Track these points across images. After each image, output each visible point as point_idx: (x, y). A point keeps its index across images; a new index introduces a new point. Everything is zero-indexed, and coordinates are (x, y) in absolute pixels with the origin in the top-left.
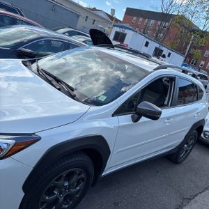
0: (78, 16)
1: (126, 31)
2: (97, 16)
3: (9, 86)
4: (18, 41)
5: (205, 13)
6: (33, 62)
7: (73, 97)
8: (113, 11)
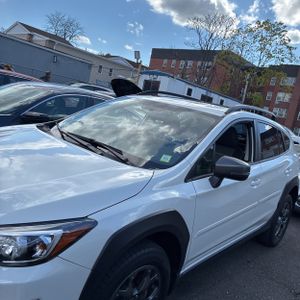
0: (90, 66)
1: (159, 78)
2: (114, 63)
3: (11, 163)
4: (17, 104)
5: (257, 44)
6: (51, 126)
7: (125, 162)
8: (137, 54)
